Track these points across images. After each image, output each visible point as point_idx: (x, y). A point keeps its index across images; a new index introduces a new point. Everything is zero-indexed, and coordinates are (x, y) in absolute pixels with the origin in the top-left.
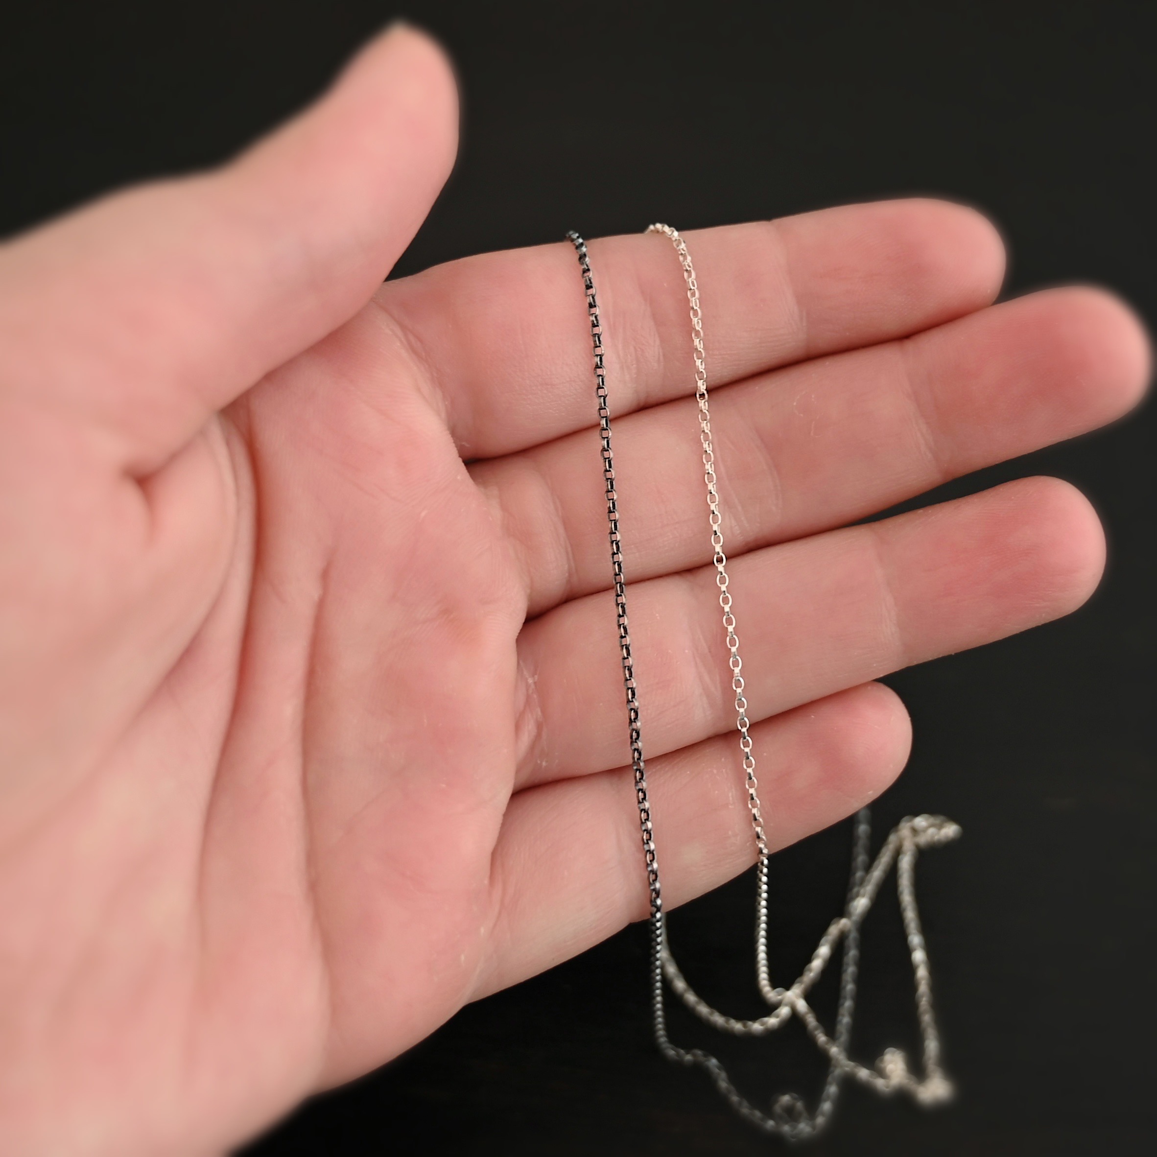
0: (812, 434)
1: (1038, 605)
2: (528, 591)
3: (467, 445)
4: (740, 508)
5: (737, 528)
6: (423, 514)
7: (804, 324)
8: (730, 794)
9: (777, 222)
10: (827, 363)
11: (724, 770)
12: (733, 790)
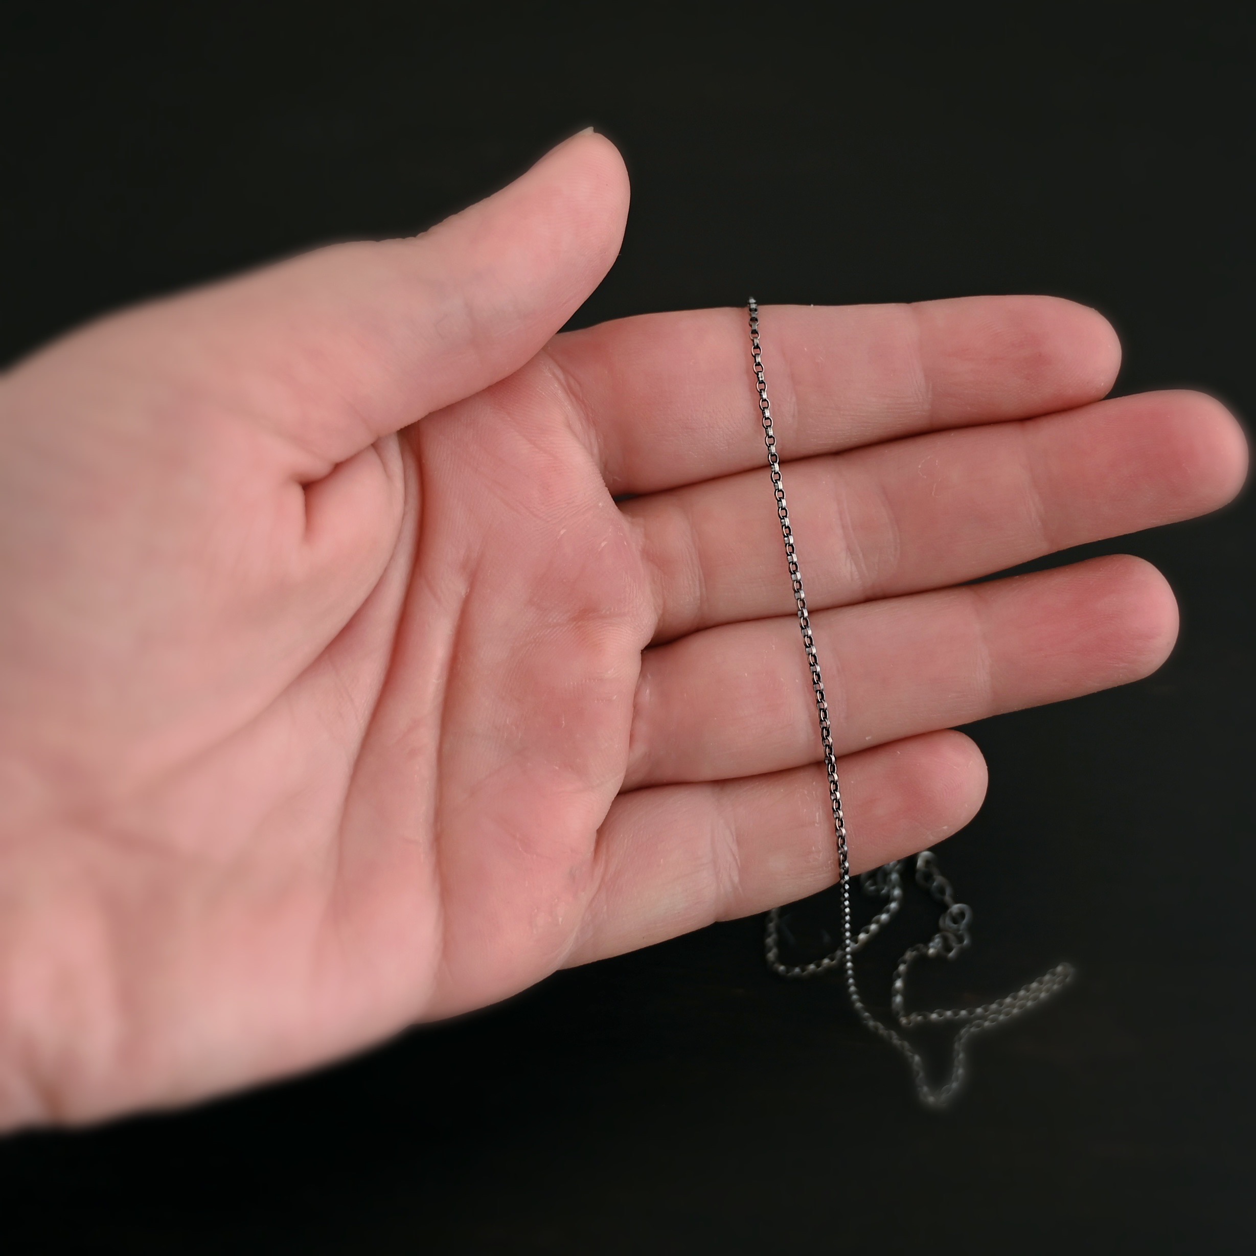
0: (933, 493)
1: (1117, 665)
2: (660, 612)
3: (619, 480)
4: (861, 555)
5: (857, 573)
6: (562, 532)
7: (930, 396)
8: (817, 814)
9: (915, 305)
10: (952, 434)
11: (814, 793)
12: (821, 811)
